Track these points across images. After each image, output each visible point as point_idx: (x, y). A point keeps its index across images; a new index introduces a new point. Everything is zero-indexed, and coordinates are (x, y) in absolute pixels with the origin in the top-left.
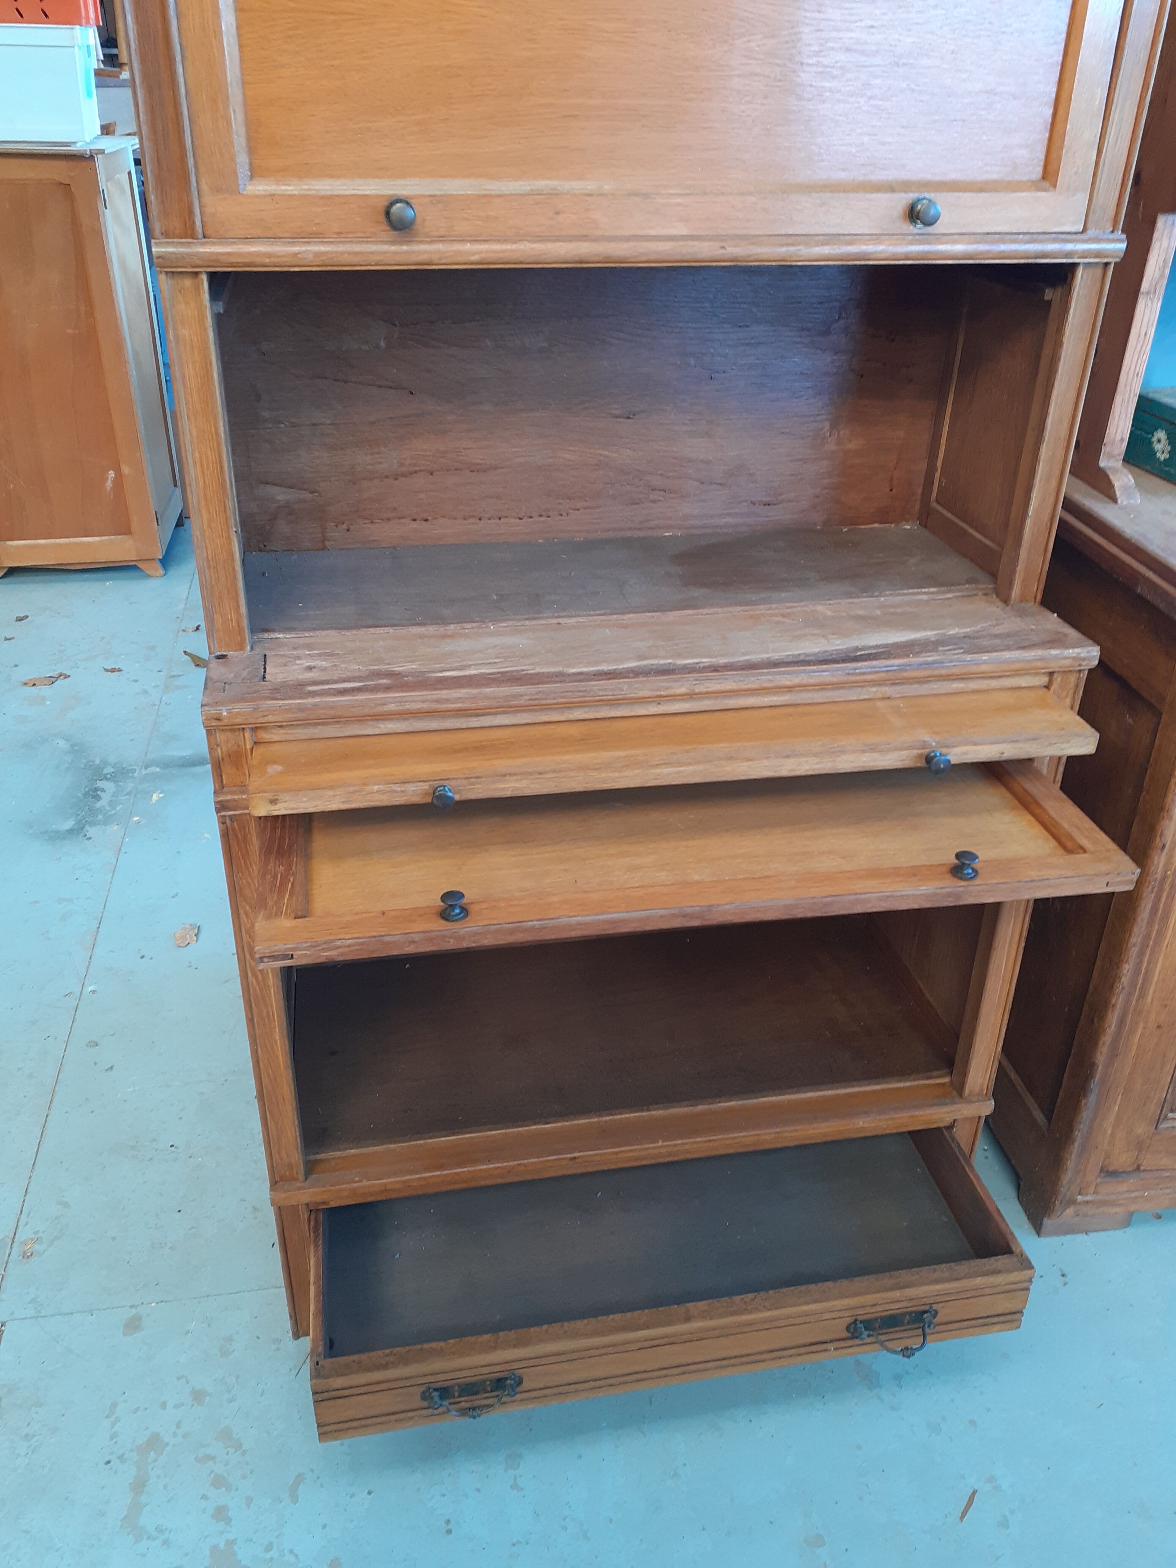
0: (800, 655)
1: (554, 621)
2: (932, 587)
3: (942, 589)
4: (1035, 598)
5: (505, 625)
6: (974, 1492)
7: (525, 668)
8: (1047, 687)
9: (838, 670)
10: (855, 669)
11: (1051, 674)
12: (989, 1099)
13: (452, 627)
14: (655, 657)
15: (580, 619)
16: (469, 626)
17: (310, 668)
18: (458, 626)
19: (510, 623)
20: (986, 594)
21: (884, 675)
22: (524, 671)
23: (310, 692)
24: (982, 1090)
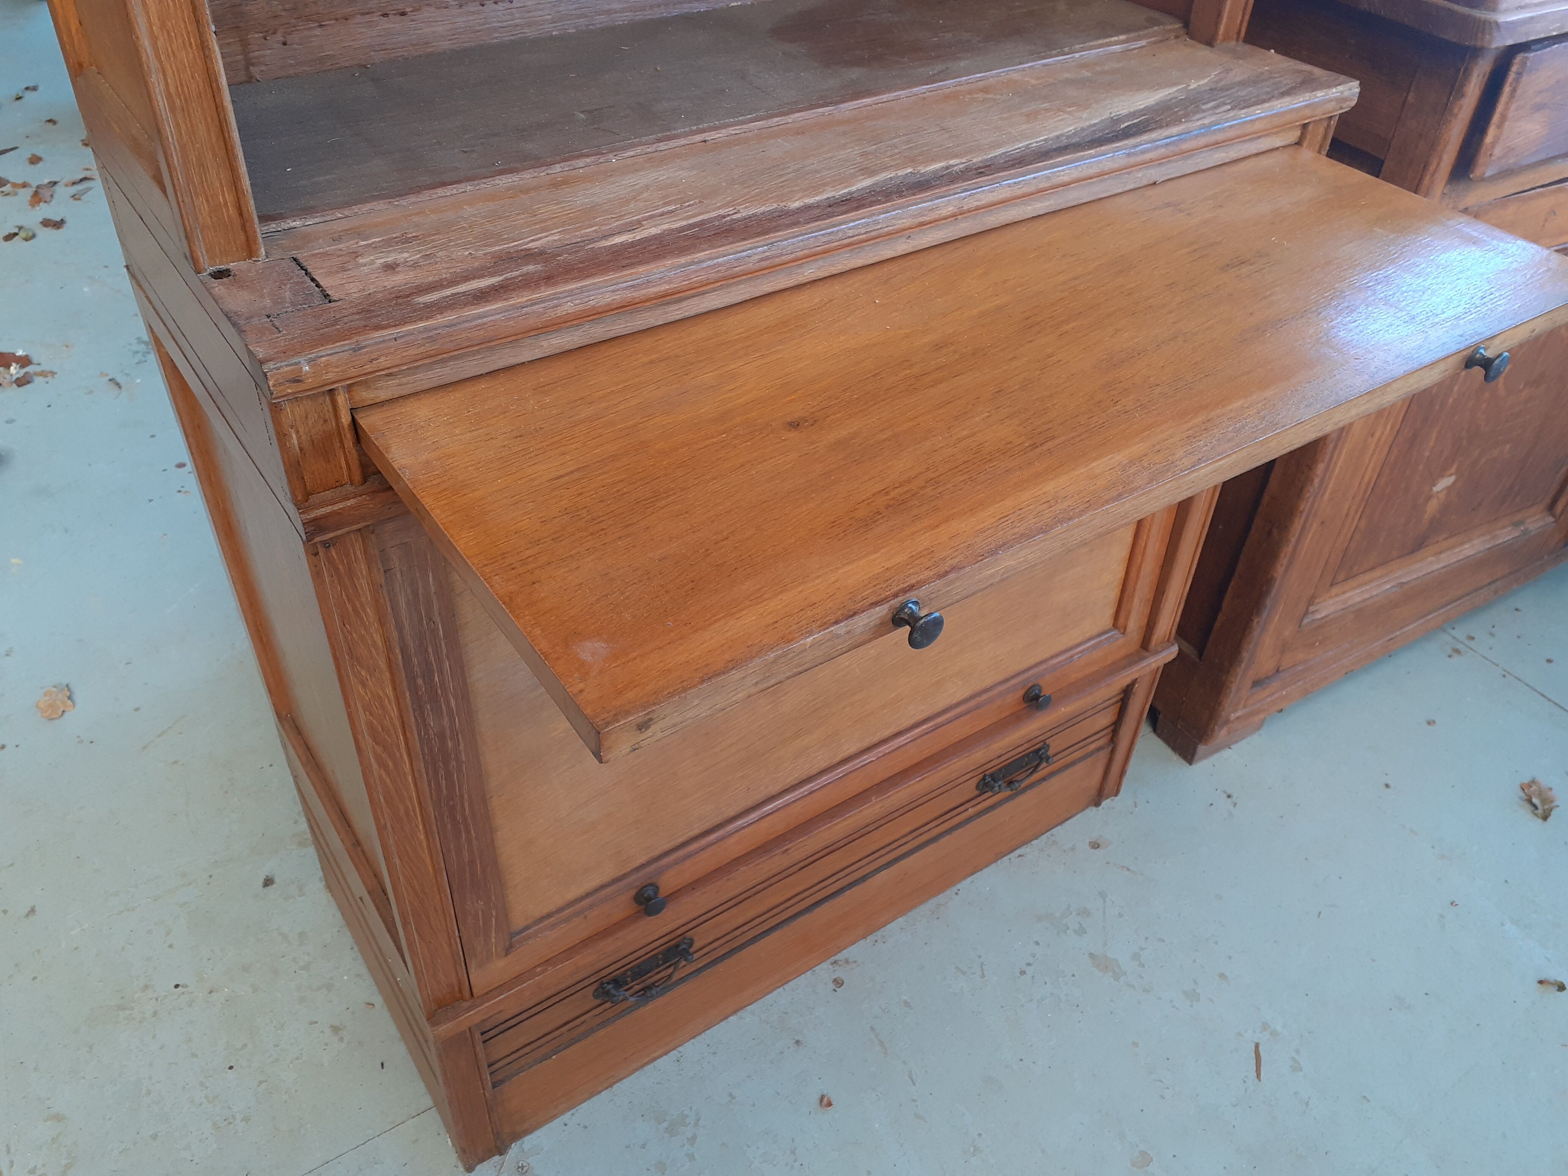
0: (1058, 137)
1: (698, 138)
2: (1121, 34)
3: (1132, 35)
4: (1239, 33)
5: (632, 153)
6: (1257, 1046)
7: (722, 212)
8: (1299, 143)
9: (1119, 149)
10: (1135, 146)
11: (1305, 126)
12: (1173, 645)
13: (557, 168)
14: (885, 169)
15: (732, 130)
16: (580, 163)
17: (391, 268)
18: (566, 165)
19: (639, 150)
20: (1177, 37)
21: (1163, 150)
22: (724, 217)
23: (428, 306)
24: (1165, 637)
